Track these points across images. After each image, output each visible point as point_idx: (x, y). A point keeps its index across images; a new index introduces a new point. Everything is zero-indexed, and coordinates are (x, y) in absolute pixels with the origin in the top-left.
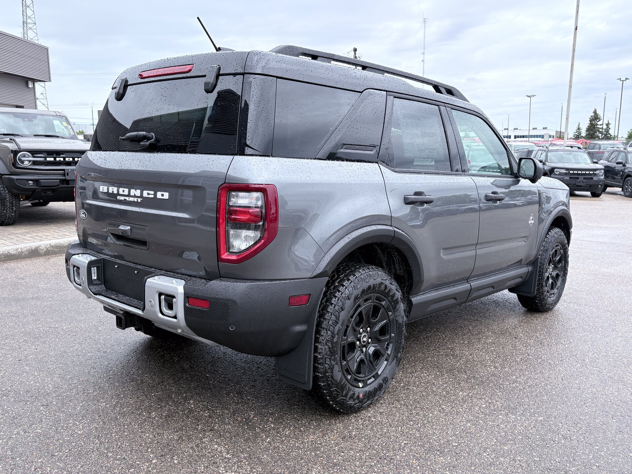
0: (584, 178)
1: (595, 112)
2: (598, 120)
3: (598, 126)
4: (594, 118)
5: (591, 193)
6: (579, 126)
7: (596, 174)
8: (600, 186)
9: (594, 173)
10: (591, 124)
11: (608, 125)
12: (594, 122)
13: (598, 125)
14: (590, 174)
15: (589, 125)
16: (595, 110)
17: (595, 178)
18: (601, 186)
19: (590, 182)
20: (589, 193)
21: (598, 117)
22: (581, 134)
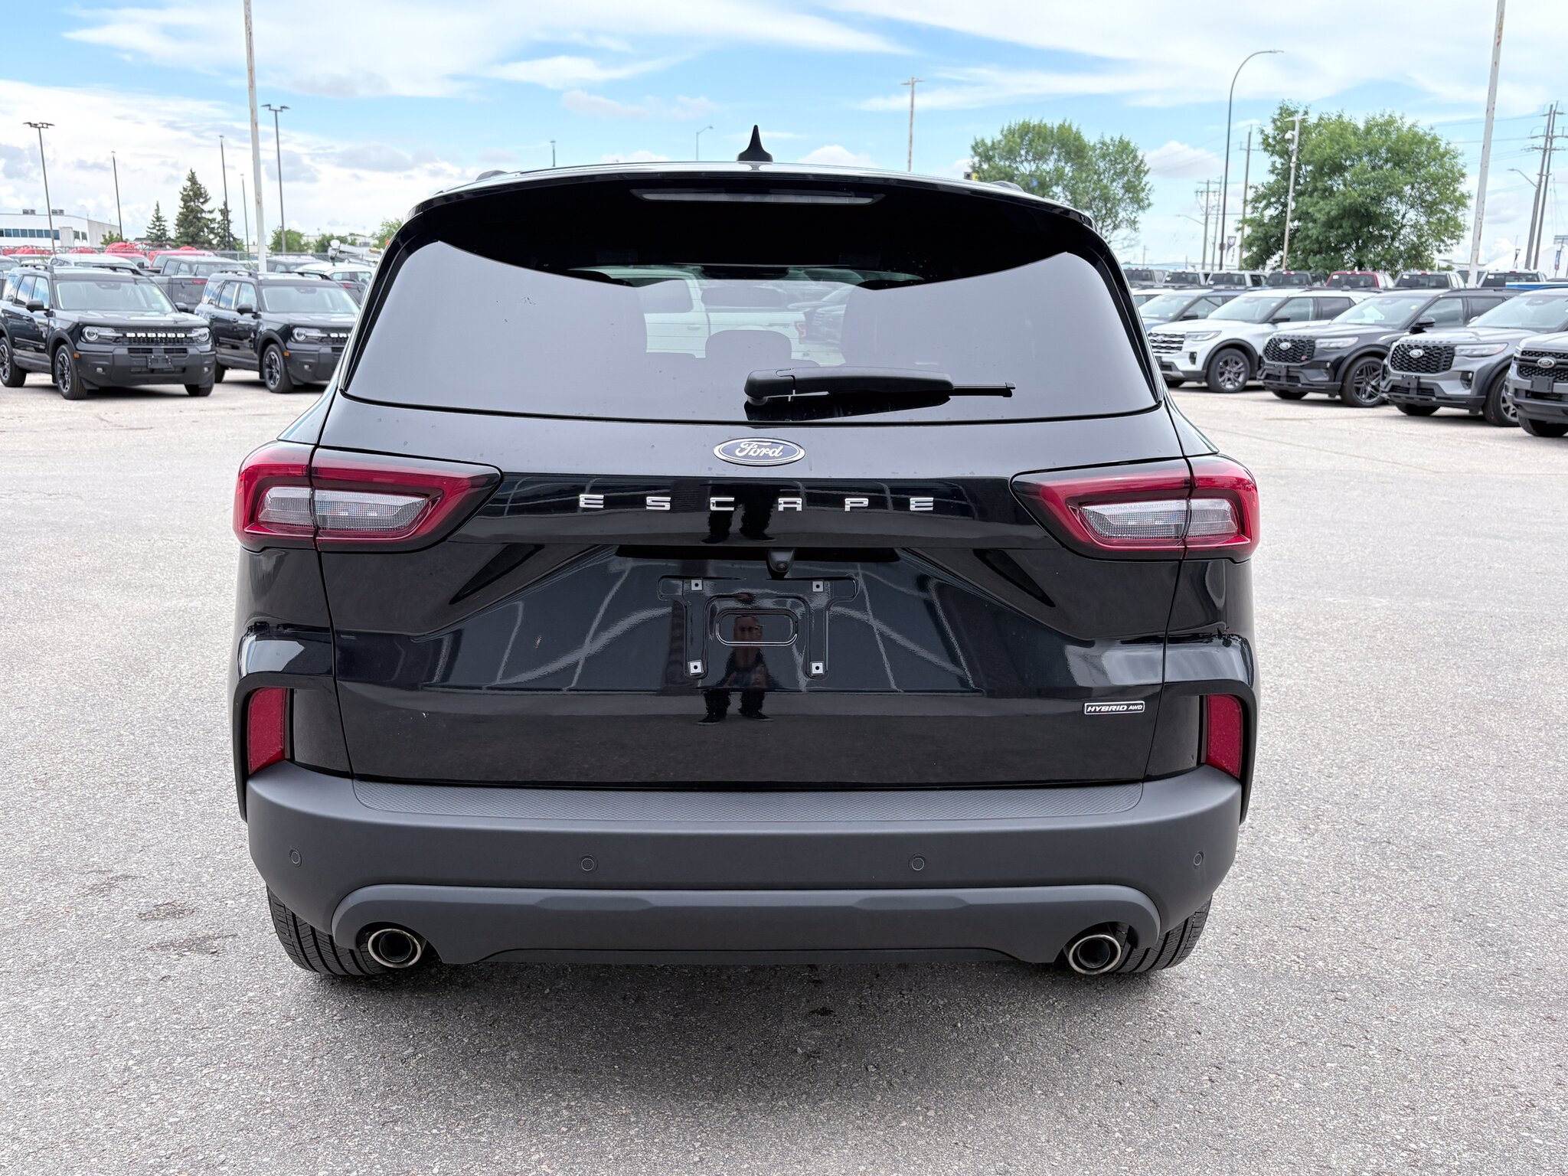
0: (167, 351)
1: (192, 179)
2: (202, 200)
3: (204, 215)
4: (191, 193)
5: (187, 387)
6: (158, 210)
7: (191, 338)
8: (206, 369)
9: (188, 335)
10: (186, 207)
11: (225, 212)
12: (192, 203)
13: (203, 211)
14: (176, 340)
15: (181, 210)
16: (193, 174)
17: (191, 351)
18: (209, 368)
19: (181, 360)
20: (181, 388)
21: (201, 193)
22: (167, 233)
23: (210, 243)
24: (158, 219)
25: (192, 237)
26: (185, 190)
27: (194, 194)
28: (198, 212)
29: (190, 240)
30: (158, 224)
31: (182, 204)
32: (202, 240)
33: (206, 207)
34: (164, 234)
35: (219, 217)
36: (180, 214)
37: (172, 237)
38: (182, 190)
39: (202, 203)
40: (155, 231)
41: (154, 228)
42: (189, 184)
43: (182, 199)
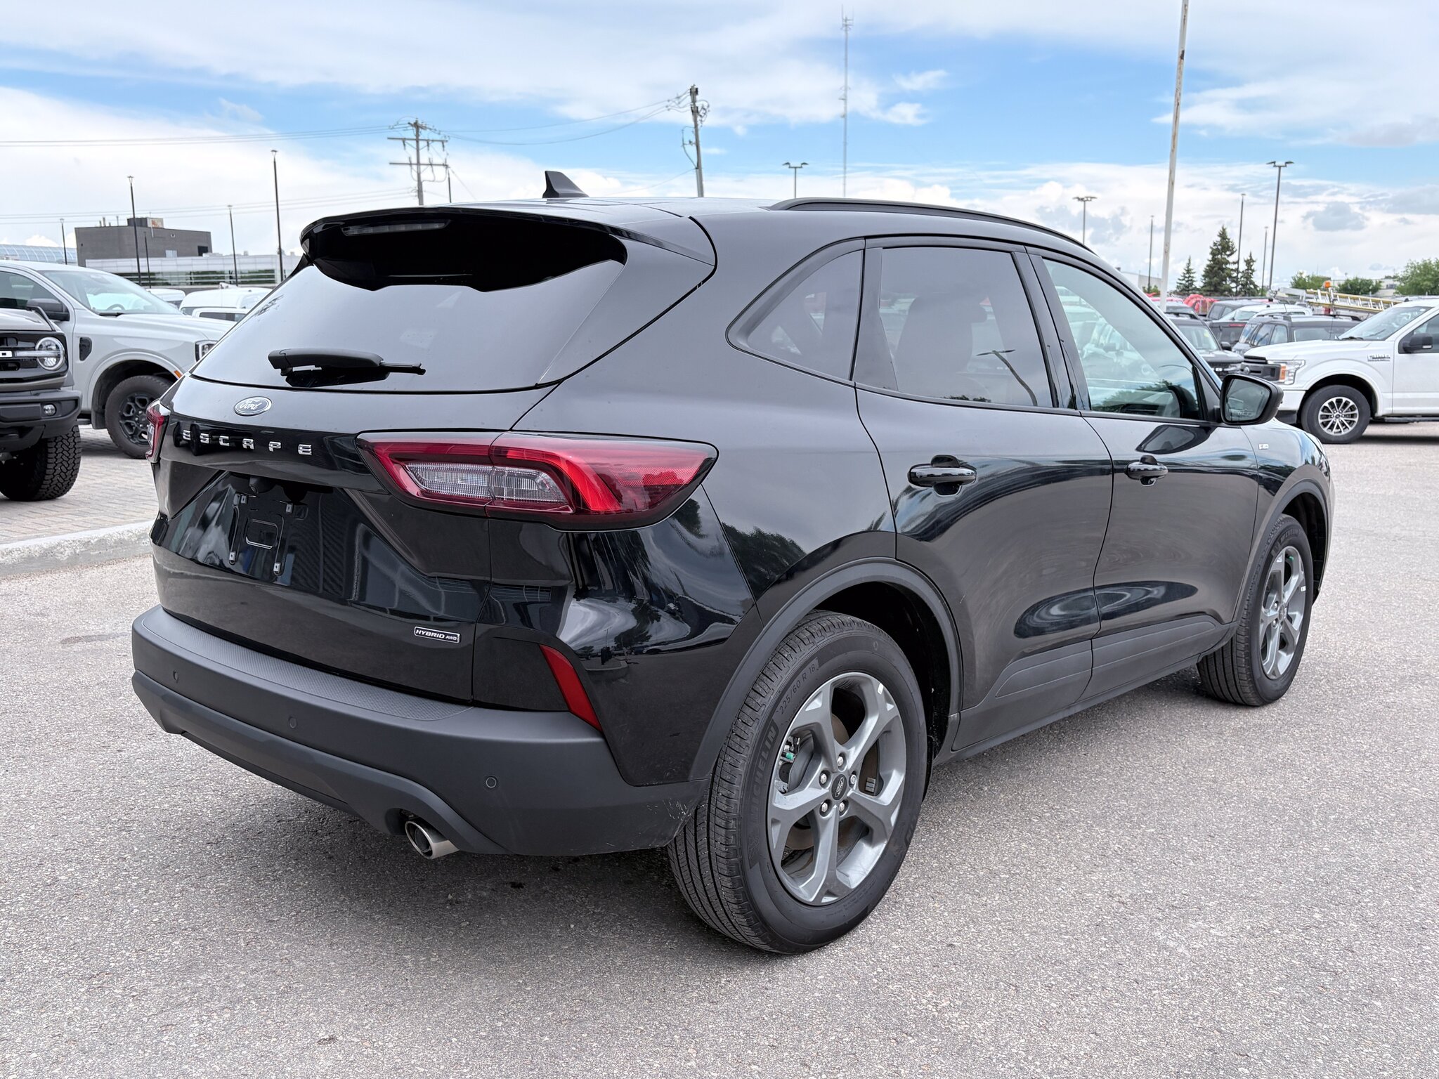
1: (1223, 235)
2: (1228, 253)
3: (1228, 266)
4: (1220, 247)
6: (1189, 264)
10: (1214, 259)
11: (1249, 262)
12: (1219, 256)
13: (1228, 262)
15: (1210, 263)
16: (1224, 230)
21: (1229, 247)
22: (1194, 283)
23: (1230, 290)
24: (1189, 271)
25: (1215, 286)
26: (1215, 244)
27: (1224, 246)
28: (1223, 263)
29: (1212, 289)
30: (1187, 275)
31: (1210, 257)
32: (1223, 288)
33: (1232, 258)
34: (1192, 284)
35: (1243, 267)
36: (1208, 266)
37: (1198, 287)
38: (1212, 246)
39: (1229, 256)
40: (1184, 282)
41: (1184, 280)
42: (1219, 239)
43: (1212, 253)
